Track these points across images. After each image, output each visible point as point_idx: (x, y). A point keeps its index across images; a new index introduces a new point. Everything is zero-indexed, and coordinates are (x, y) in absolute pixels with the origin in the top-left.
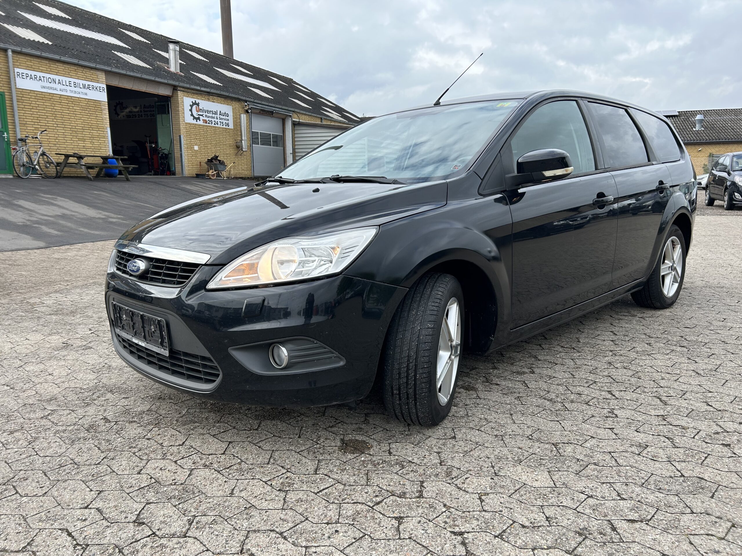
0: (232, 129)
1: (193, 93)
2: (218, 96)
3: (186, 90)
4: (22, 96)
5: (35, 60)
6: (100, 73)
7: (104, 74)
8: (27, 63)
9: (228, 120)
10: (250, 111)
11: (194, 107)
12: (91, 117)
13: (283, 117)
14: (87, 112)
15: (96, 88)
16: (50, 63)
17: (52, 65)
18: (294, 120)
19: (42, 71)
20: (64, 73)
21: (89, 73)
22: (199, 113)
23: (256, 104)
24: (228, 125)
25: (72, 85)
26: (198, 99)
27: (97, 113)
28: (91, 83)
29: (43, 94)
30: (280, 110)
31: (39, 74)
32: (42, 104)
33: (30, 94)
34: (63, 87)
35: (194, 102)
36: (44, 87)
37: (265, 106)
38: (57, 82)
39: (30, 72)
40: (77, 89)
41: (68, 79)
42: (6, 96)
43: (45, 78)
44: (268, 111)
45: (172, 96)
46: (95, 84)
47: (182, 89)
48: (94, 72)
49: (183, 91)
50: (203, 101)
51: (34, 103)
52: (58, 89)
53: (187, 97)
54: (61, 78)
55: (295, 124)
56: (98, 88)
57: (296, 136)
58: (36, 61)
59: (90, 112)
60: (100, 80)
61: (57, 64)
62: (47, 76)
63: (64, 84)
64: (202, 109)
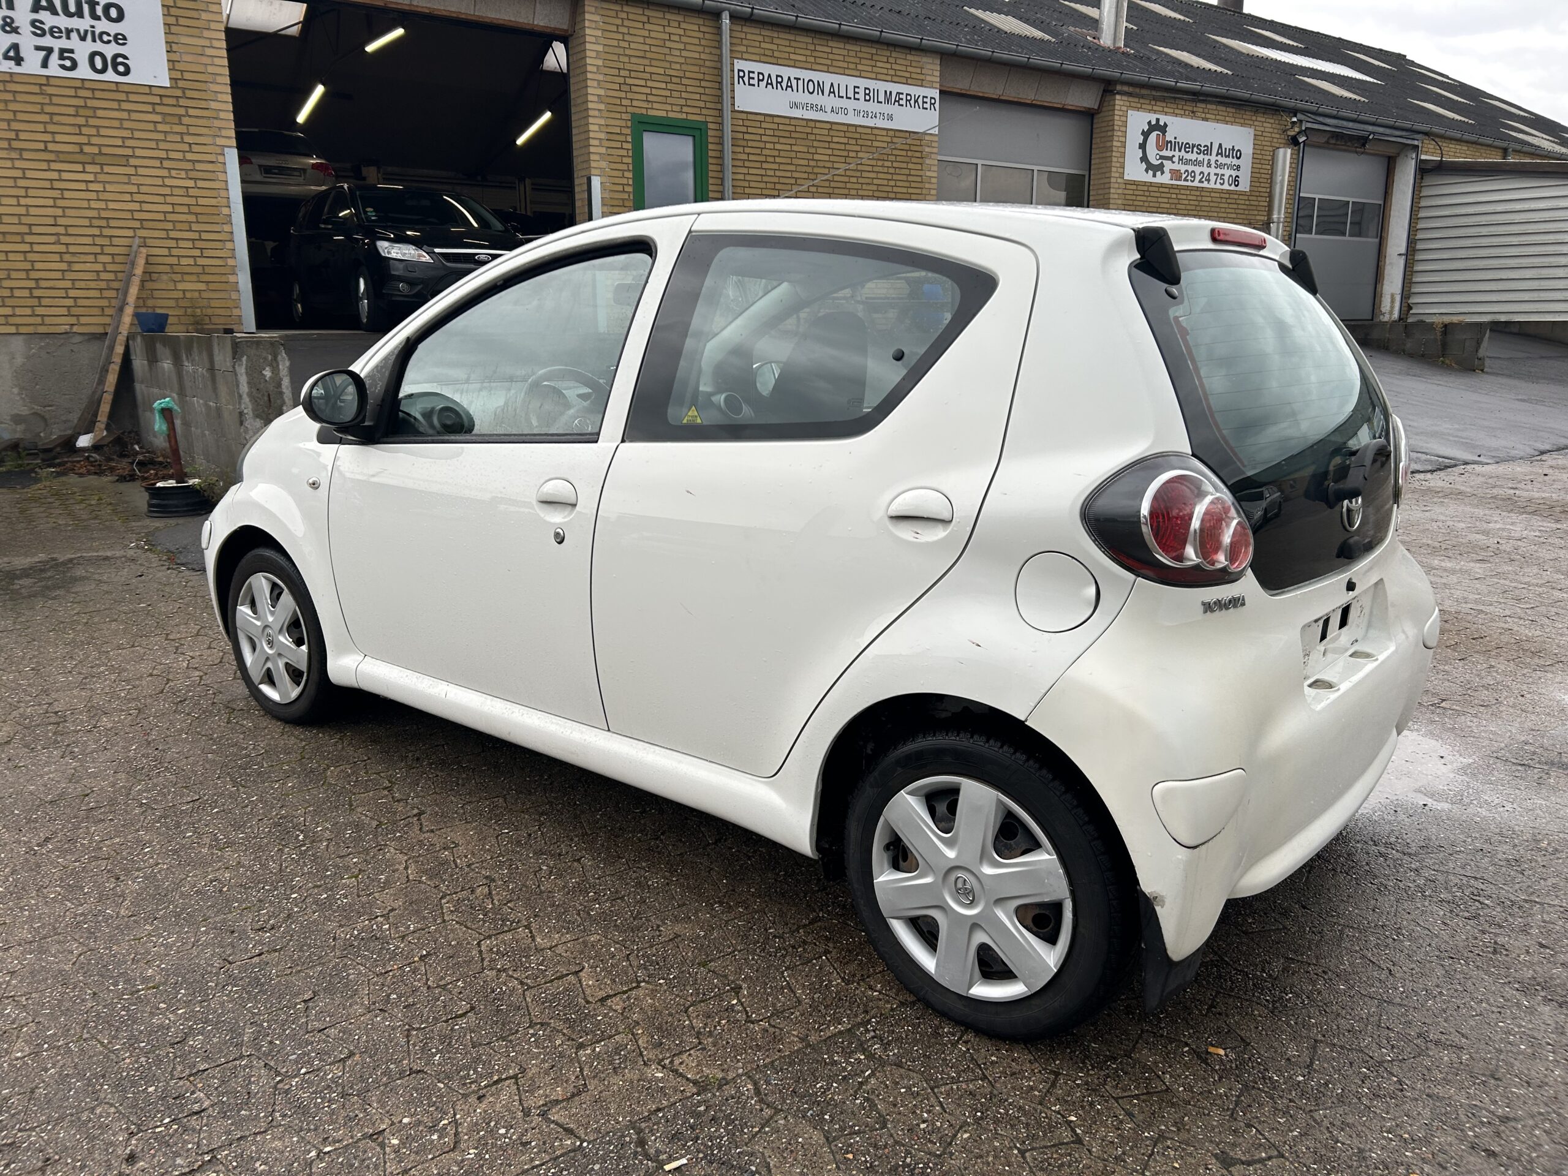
0: (1244, 194)
1: (1155, 99)
2: (1220, 103)
3: (1137, 90)
4: (744, 129)
5: (782, 35)
6: (930, 60)
7: (938, 62)
8: (763, 45)
9: (1238, 168)
10: (1302, 139)
11: (1153, 136)
12: (895, 177)
13: (1391, 151)
14: (889, 164)
15: (916, 101)
16: (815, 41)
17: (818, 48)
18: (1423, 157)
19: (794, 65)
20: (845, 65)
21: (902, 60)
22: (1165, 153)
23: (1321, 119)
24: (1236, 181)
25: (861, 96)
26: (1166, 114)
27: (911, 166)
28: (905, 89)
29: (793, 122)
30: (1388, 131)
31: (787, 72)
32: (788, 147)
33: (764, 125)
35: (1154, 122)
36: (796, 106)
37: (1345, 123)
38: (826, 91)
39: (767, 69)
40: (872, 107)
41: (852, 81)
42: (710, 133)
43: (800, 83)
44: (1351, 138)
45: (1099, 111)
46: (913, 91)
47: (1126, 88)
48: (917, 58)
49: (1130, 94)
50: (1179, 119)
51: (770, 146)
52: (827, 109)
53: (1138, 109)
54: (836, 79)
55: (1424, 170)
56: (920, 101)
57: (1423, 203)
58: (782, 39)
59: (895, 165)
60: (929, 78)
61: (831, 44)
62: (806, 75)
63: (843, 93)
64: (1173, 141)
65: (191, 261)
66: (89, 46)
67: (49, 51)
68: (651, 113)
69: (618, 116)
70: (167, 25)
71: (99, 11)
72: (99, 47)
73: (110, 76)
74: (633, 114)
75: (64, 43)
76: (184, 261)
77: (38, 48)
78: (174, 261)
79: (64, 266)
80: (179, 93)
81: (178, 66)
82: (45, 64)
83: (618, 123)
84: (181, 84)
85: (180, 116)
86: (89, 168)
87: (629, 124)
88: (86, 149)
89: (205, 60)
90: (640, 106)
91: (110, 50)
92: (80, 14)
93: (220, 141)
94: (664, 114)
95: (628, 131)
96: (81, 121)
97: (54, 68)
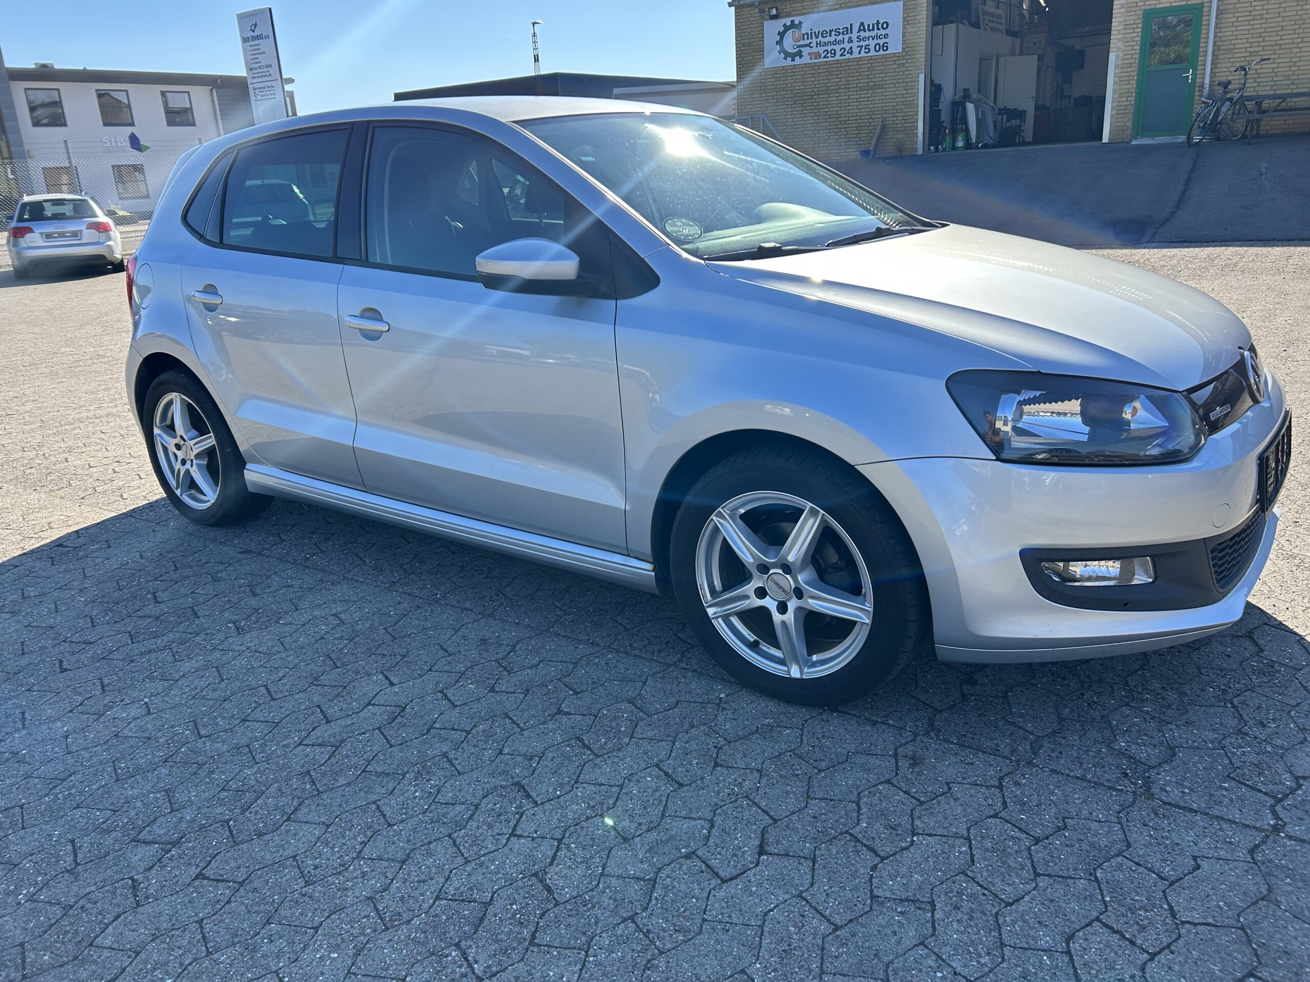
42: (1205, 9)
65: (901, 125)
66: (876, 41)
67: (862, 46)
68: (1158, 5)
69: (1134, 13)
70: (904, 25)
71: (880, 27)
72: (879, 41)
73: (881, 52)
74: (1145, 11)
75: (867, 43)
76: (898, 126)
77: (858, 47)
78: (895, 126)
79: (857, 132)
80: (905, 54)
81: (906, 42)
82: (860, 53)
83: (1133, 17)
84: (906, 50)
85: (904, 64)
86: (870, 91)
87: (1141, 16)
88: (870, 84)
89: (917, 37)
90: (1151, 4)
91: (881, 42)
92: (873, 29)
93: (918, 72)
94: (1168, 5)
95: (1140, 21)
96: (869, 73)
97: (863, 54)
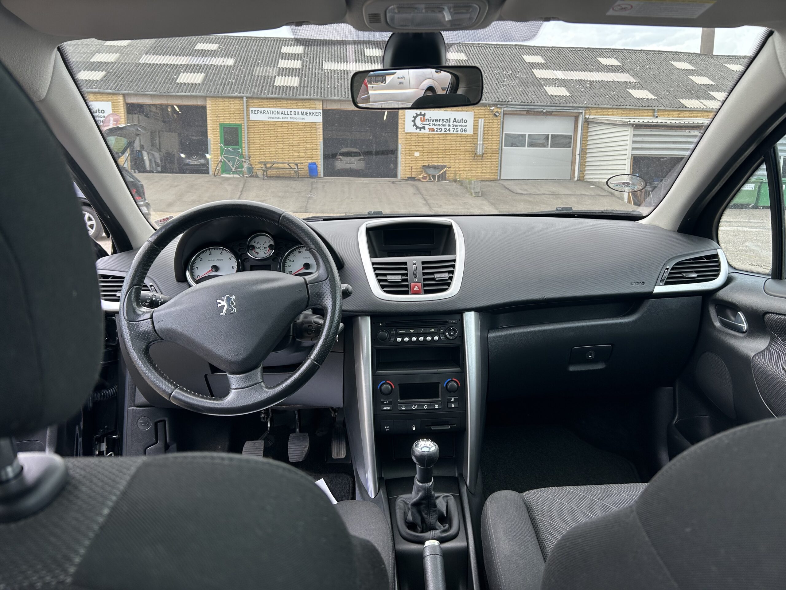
0: (471, 135)
4: (253, 125)
6: (318, 102)
7: (321, 102)
8: (259, 103)
9: (466, 126)
11: (419, 117)
13: (574, 114)
14: (304, 131)
15: (313, 114)
17: (277, 102)
18: (588, 116)
19: (270, 107)
20: (287, 106)
21: (307, 104)
22: (425, 123)
24: (465, 130)
25: (293, 113)
26: (425, 110)
27: (312, 132)
28: (309, 111)
29: (270, 122)
30: (559, 108)
31: (266, 110)
32: (268, 129)
33: (260, 123)
34: (284, 116)
35: (419, 113)
36: (270, 118)
37: (529, 107)
38: (280, 113)
39: (260, 109)
40: (297, 116)
41: (289, 110)
42: (244, 126)
43: (271, 112)
46: (312, 111)
48: (312, 102)
50: (432, 111)
51: (262, 128)
52: (281, 118)
54: (283, 110)
55: (587, 122)
56: (315, 114)
58: (266, 101)
59: (306, 131)
60: (318, 107)
61: (281, 101)
62: (273, 110)
63: (286, 113)
64: (429, 119)
66: (98, 119)
68: (225, 122)
70: (112, 113)
72: (100, 119)
74: (220, 124)
83: (215, 125)
90: (222, 121)
92: (96, 112)
94: (228, 123)
95: (219, 127)
